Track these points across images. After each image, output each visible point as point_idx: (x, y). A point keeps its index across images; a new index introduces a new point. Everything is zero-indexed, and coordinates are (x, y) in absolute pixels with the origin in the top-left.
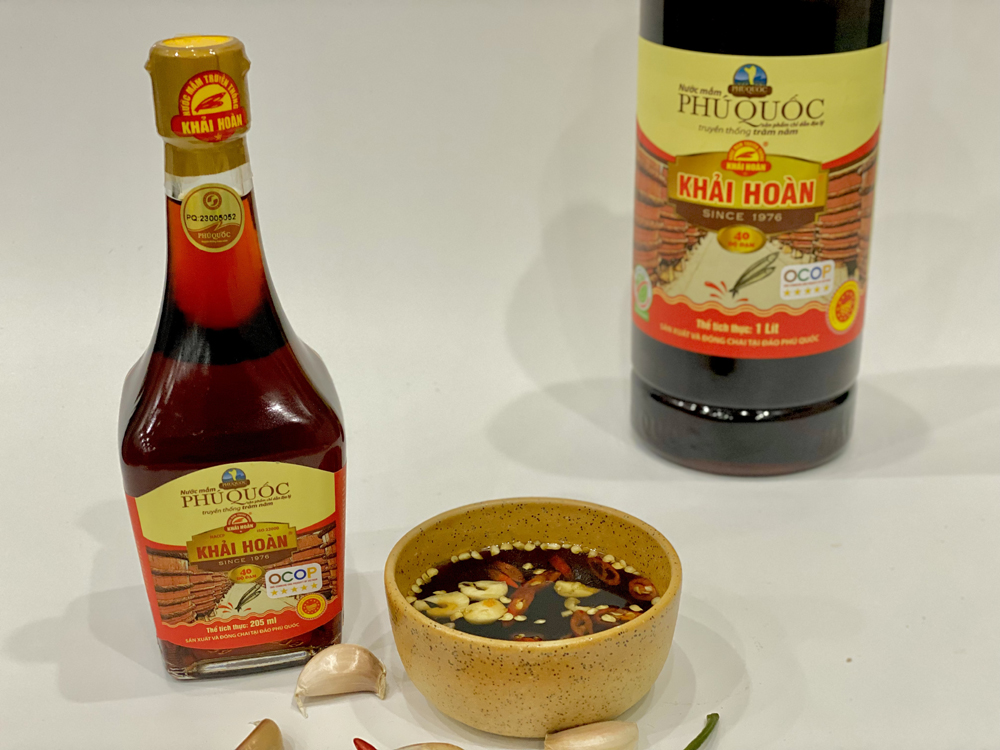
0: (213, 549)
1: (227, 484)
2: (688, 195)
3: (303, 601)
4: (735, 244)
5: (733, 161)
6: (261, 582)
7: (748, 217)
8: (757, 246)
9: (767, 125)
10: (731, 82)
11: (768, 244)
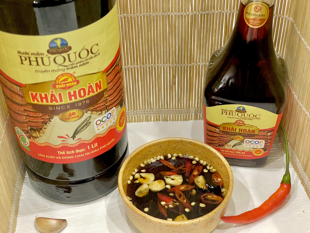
2: (38, 101)
4: (69, 119)
5: (59, 84)
7: (73, 106)
8: (80, 116)
9: (73, 64)
10: (48, 48)
11: (85, 114)
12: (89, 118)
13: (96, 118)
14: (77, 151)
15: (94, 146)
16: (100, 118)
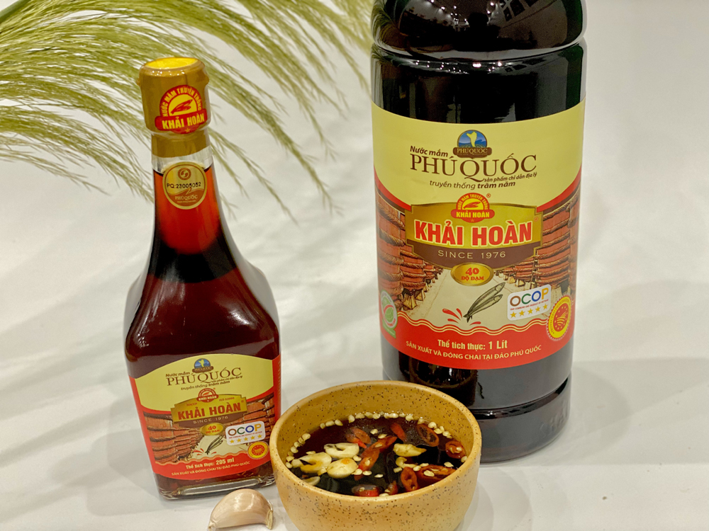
0: (189, 412)
1: (198, 369)
2: (424, 238)
3: (252, 447)
6: (222, 434)
7: (477, 256)
9: (489, 180)
10: (456, 145)
11: (495, 277)
12: (500, 287)
13: (512, 290)
14: (471, 346)
15: (500, 345)
16: (521, 294)
